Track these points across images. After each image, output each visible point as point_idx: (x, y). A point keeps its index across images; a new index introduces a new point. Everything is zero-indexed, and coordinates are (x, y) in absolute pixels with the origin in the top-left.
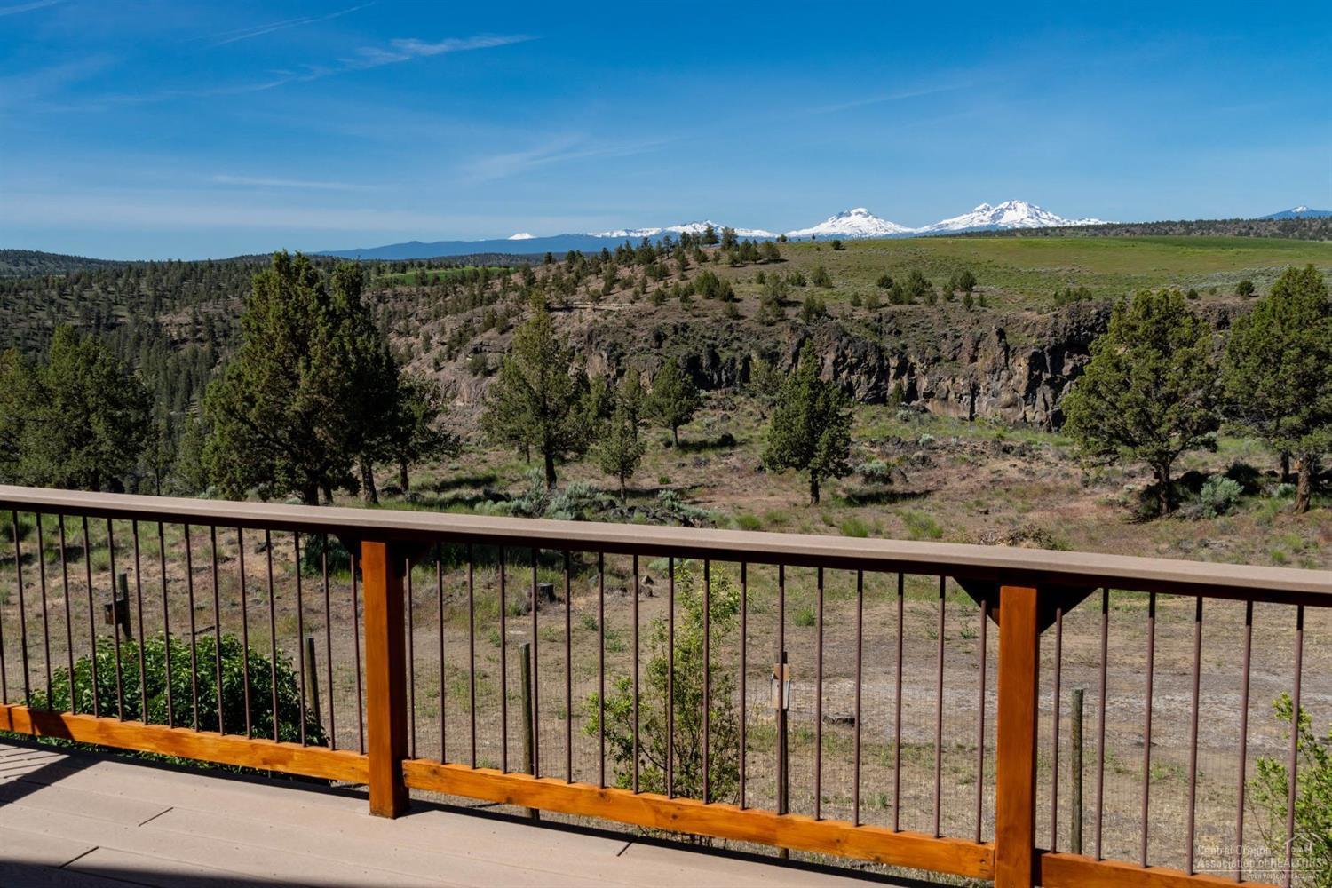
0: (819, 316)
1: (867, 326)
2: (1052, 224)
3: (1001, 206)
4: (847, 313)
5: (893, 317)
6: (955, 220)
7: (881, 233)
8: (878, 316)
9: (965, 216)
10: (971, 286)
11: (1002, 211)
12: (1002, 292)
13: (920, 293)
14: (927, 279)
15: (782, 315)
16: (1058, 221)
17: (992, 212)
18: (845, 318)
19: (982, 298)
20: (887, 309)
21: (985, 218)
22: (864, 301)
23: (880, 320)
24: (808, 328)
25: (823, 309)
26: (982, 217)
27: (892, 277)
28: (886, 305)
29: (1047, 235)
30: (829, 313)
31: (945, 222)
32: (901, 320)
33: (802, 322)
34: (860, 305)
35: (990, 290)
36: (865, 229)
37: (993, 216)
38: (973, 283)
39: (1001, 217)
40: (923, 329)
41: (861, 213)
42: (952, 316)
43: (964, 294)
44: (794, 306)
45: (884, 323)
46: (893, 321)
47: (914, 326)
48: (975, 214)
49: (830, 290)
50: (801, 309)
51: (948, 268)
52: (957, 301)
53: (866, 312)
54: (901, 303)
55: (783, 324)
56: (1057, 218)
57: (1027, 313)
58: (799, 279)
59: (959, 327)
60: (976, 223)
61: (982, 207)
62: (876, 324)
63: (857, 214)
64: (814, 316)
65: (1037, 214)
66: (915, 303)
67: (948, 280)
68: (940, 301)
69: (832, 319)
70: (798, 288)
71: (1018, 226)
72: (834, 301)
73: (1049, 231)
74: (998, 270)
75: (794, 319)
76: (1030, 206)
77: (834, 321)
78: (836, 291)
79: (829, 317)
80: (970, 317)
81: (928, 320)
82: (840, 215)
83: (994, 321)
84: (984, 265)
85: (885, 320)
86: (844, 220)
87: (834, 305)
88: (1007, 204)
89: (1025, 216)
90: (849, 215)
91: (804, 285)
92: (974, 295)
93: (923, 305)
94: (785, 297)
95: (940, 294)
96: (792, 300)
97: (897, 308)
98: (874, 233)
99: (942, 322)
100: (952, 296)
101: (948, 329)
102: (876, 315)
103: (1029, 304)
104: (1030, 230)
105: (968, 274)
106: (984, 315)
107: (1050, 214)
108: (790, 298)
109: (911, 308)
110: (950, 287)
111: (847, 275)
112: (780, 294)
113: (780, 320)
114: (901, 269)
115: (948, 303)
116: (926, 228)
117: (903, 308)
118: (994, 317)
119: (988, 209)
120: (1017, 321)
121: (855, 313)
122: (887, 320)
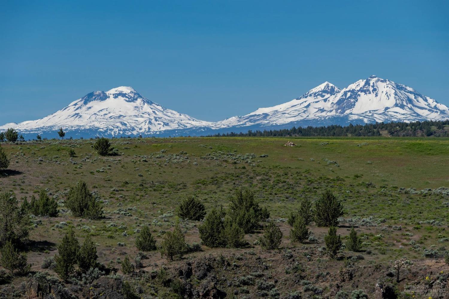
0: (85, 266)
1: (167, 283)
2: (434, 117)
3: (352, 86)
4: (132, 263)
5: (210, 268)
6: (277, 108)
7: (158, 128)
8: (185, 268)
9: (295, 102)
10: (335, 216)
11: (355, 95)
12: (385, 226)
13: (251, 229)
14: (262, 206)
15: (22, 264)
16: (443, 112)
17: (339, 96)
18: (128, 269)
19: (354, 237)
20: (199, 255)
21: (327, 106)
22: (160, 242)
23: (189, 274)
24: (68, 288)
25: (92, 254)
26: (321, 105)
27: (200, 199)
28: (197, 249)
29: (430, 134)
30: (101, 261)
31: (261, 111)
32: (223, 273)
33: (56, 276)
34: (155, 248)
35: (365, 224)
36: (130, 122)
37: (340, 102)
38: (337, 212)
39: (352, 106)
40: (260, 288)
41: (123, 95)
42: (310, 267)
43: (325, 231)
44: (42, 250)
45: (194, 278)
46: (211, 274)
47: (245, 283)
48: (310, 100)
49: (100, 223)
50: (54, 255)
51: (290, 186)
52: (313, 241)
53: (165, 260)
54: (223, 244)
55: (24, 281)
56: (442, 107)
57: (429, 262)
58: (45, 205)
59: (320, 286)
60: (313, 114)
61: (322, 87)
62: (183, 281)
63: (116, 96)
64: (77, 268)
65: (410, 101)
66: (246, 245)
67: (295, 206)
68: (286, 242)
69: (108, 272)
70: (45, 220)
71: (379, 119)
72: (110, 242)
73: (434, 128)
74: (372, 191)
75: (44, 271)
76: (399, 87)
77: (112, 275)
78: (109, 224)
79: (102, 268)
80: (338, 268)
81: (266, 273)
82: (89, 98)
83: (377, 275)
84: (348, 182)
85: (196, 274)
86: (96, 105)
87: (109, 247)
88: (362, 83)
89: (392, 101)
90: (104, 97)
91: (54, 214)
92: (342, 233)
93: (259, 248)
94: (26, 234)
95: (286, 230)
96: (38, 239)
97: (216, 253)
98: (145, 127)
99: (291, 276)
100: (306, 234)
101: (302, 289)
102: (182, 265)
103: (431, 246)
104: (402, 126)
105: (329, 197)
106: (361, 265)
107: (430, 101)
108: (34, 236)
109: (239, 253)
110: (300, 219)
111: (124, 198)
112: (17, 229)
113: (19, 275)
114: (214, 187)
115: (299, 245)
116: (232, 121)
117: (228, 253)
118: (378, 268)
119: (332, 92)
120: (415, 275)
121: (145, 262)
122: (200, 273)
